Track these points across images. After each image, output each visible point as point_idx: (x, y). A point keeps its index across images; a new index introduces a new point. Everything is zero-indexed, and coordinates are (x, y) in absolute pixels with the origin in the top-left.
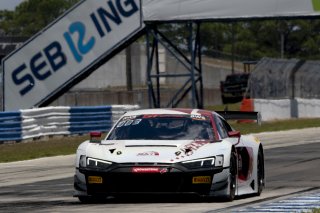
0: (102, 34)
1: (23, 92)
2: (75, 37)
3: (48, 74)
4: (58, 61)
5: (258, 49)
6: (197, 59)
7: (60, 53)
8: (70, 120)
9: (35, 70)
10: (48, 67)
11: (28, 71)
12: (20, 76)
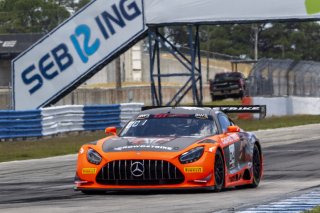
0: (106, 36)
1: (32, 91)
2: (81, 39)
3: (56, 74)
4: (64, 61)
5: (232, 46)
6: (197, 58)
7: (66, 54)
8: (84, 117)
9: (43, 70)
10: (56, 68)
11: (37, 71)
12: (29, 76)
